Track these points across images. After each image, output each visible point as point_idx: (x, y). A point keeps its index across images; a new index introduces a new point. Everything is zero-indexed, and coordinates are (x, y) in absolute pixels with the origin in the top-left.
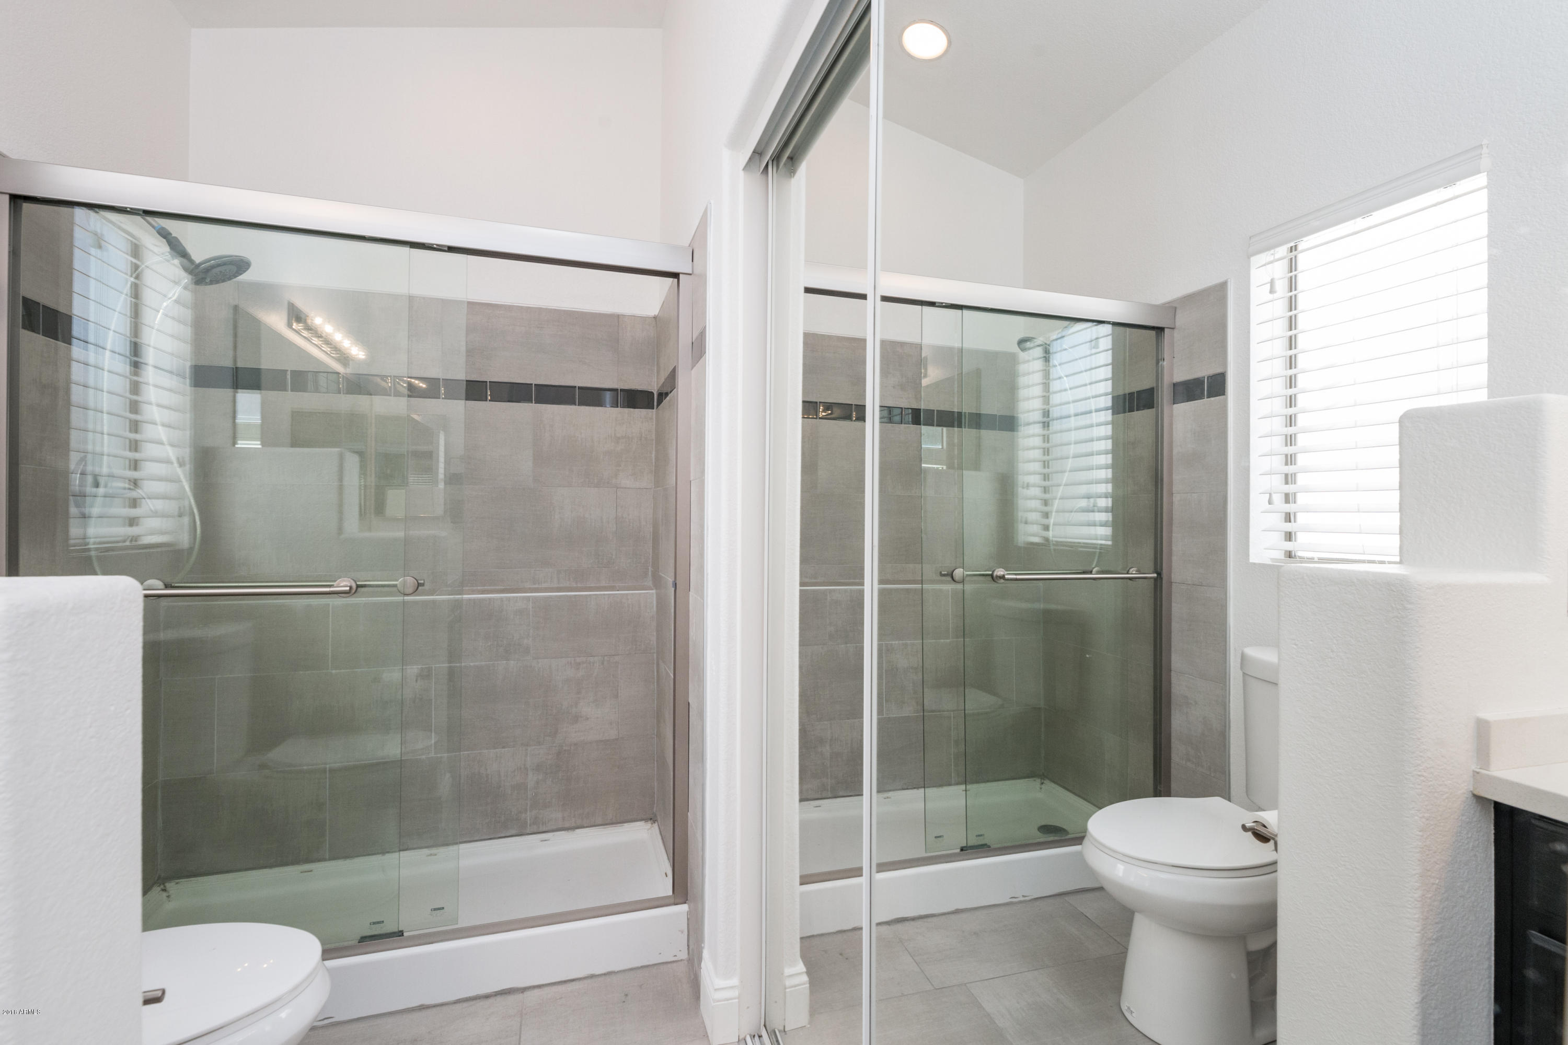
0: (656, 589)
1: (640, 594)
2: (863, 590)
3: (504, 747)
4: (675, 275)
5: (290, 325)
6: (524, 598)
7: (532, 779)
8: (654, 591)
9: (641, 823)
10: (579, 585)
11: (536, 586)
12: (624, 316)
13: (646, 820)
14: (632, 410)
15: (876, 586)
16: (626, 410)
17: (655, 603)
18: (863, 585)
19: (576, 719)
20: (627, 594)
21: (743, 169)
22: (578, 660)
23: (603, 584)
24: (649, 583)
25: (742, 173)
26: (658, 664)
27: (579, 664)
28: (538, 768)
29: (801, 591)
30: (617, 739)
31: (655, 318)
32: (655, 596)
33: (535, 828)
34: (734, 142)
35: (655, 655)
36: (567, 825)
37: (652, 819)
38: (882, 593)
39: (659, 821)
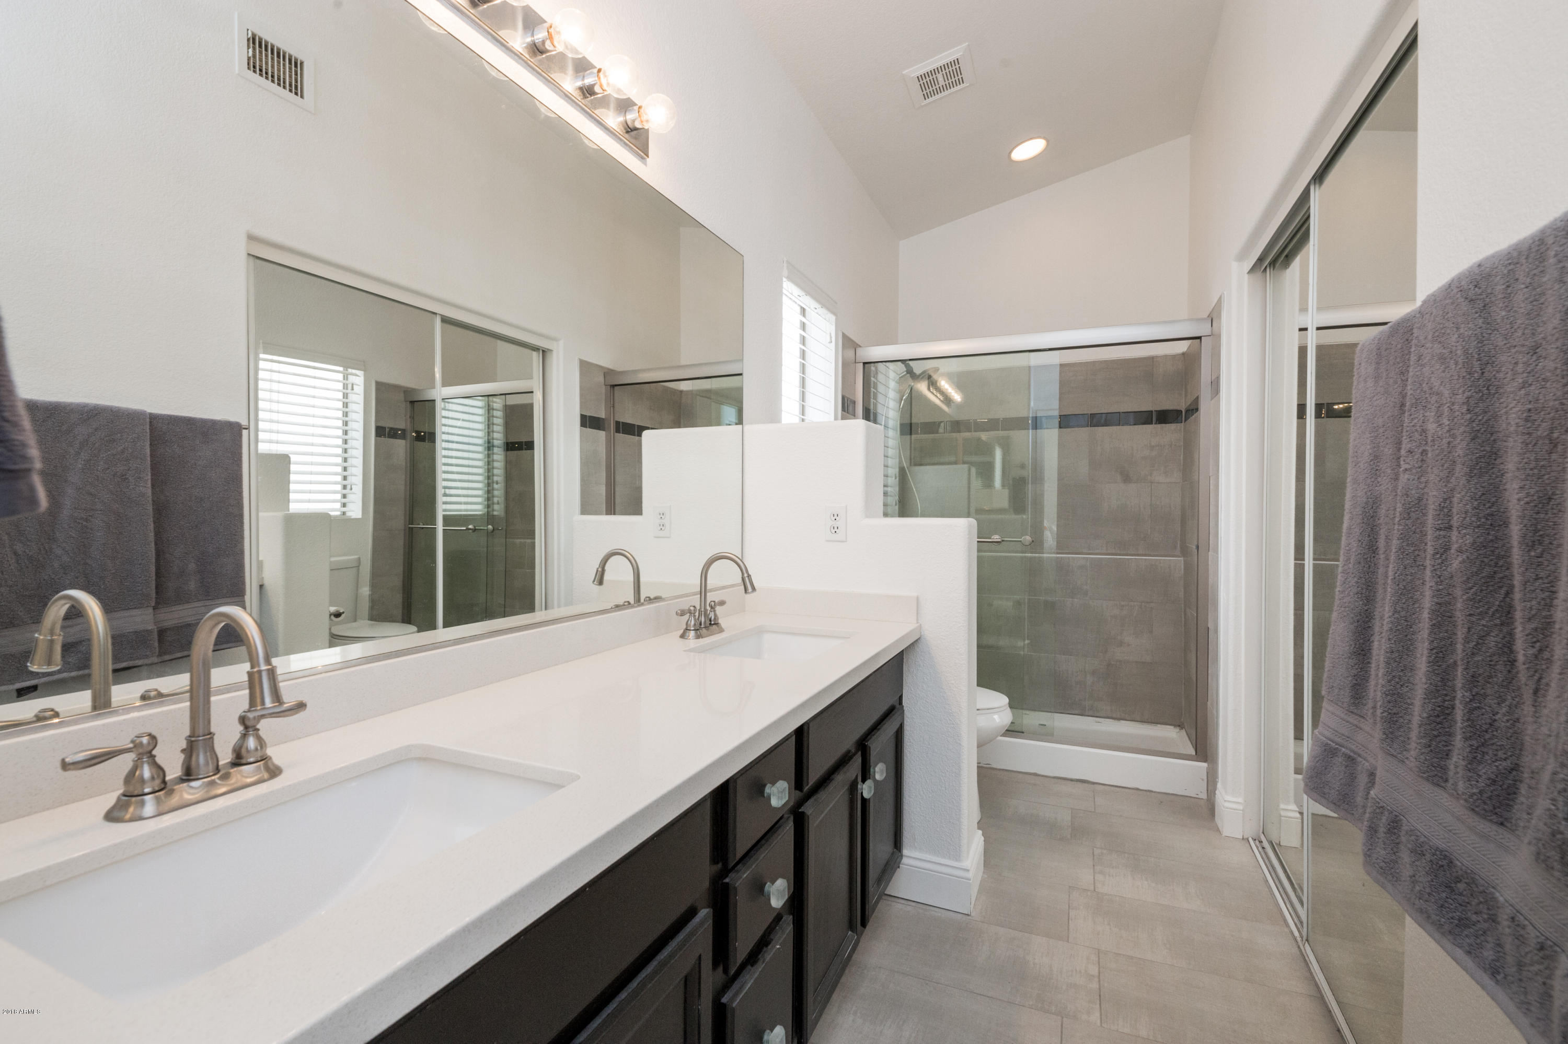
0: (1184, 557)
1: (1170, 560)
2: (1304, 564)
3: (1071, 655)
4: (1199, 338)
5: (929, 389)
6: (1084, 558)
7: (1090, 679)
8: (1182, 559)
9: (1172, 727)
10: (1122, 552)
11: (1091, 552)
12: (1157, 357)
13: (1175, 726)
14: (1164, 425)
15: (1312, 562)
16: (1159, 426)
17: (1182, 567)
18: (1304, 561)
19: (1121, 644)
20: (1160, 560)
21: (1248, 273)
22: (1123, 603)
23: (1141, 552)
24: (1178, 552)
25: (1246, 276)
26: (1185, 611)
27: (1123, 606)
28: (1094, 673)
29: (1295, 564)
30: (1151, 663)
31: (1183, 354)
32: (1183, 562)
33: (1091, 713)
34: (1241, 257)
35: (1183, 605)
36: (1114, 716)
37: (1181, 726)
38: (1315, 566)
39: (1186, 727)
